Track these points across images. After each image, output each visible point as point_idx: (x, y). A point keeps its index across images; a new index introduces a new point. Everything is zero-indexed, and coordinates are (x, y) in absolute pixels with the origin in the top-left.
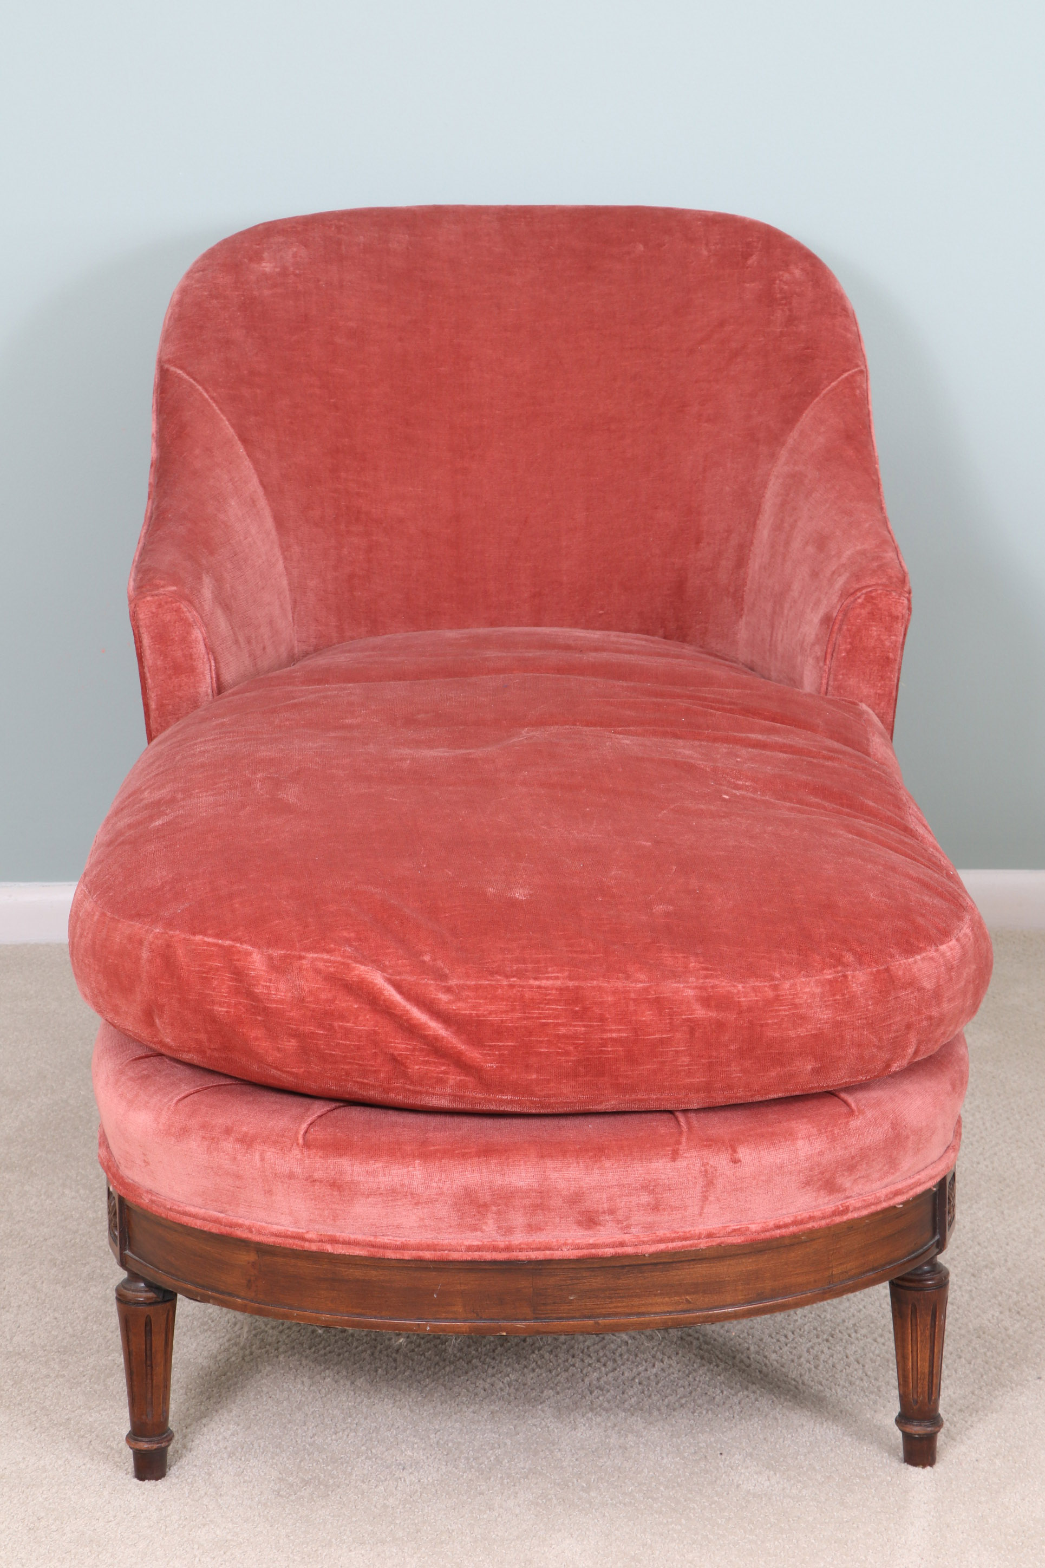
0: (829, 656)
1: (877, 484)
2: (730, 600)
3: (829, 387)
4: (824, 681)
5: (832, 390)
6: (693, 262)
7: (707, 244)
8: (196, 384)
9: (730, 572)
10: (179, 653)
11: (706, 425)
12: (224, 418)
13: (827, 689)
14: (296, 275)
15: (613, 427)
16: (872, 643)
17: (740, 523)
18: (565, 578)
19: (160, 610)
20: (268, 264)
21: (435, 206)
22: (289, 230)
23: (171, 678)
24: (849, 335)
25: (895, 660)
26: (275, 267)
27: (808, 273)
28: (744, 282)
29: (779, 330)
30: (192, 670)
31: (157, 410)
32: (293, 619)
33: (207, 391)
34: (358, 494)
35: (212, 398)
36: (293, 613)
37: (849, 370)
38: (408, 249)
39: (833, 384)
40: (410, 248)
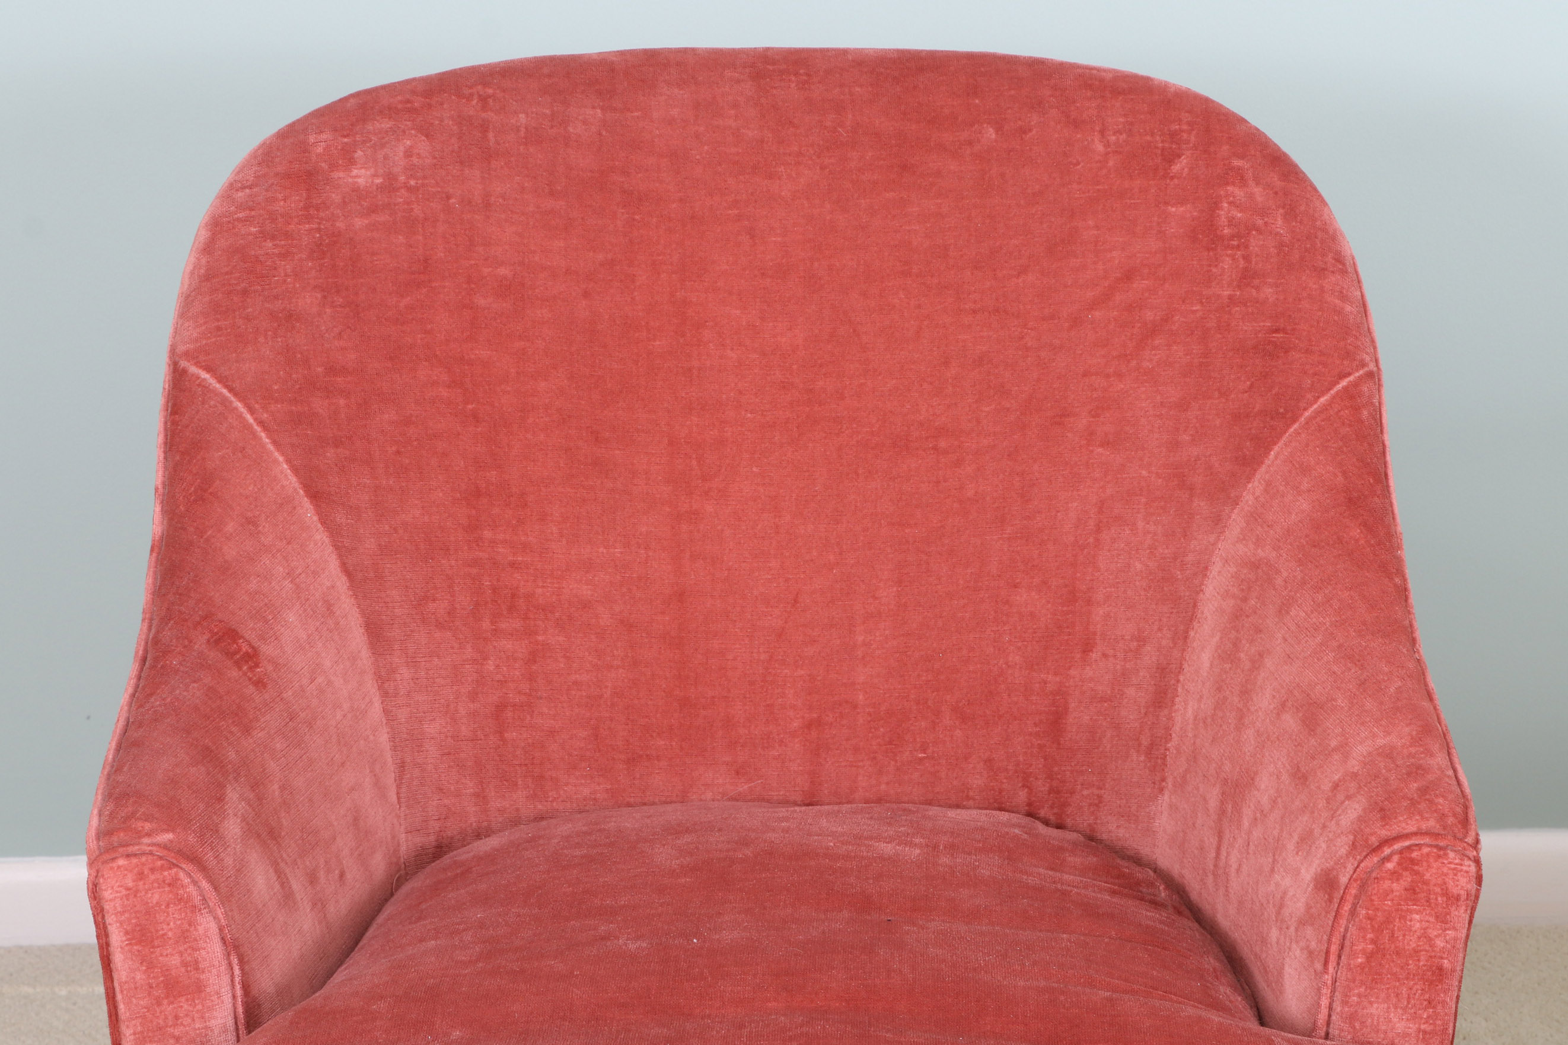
0: (1333, 958)
1: (1403, 592)
2: (1142, 758)
3: (1315, 406)
4: (1324, 1002)
5: (1318, 412)
6: (1078, 163)
7: (1102, 132)
8: (233, 399)
9: (1143, 711)
10: (175, 960)
11: (1100, 450)
12: (281, 459)
13: (1330, 1016)
14: (409, 189)
15: (943, 444)
16: (1412, 943)
17: (1160, 629)
18: (861, 697)
19: (141, 883)
20: (363, 171)
21: (645, 52)
22: (400, 106)
23: (159, 1004)
24: (1348, 308)
25: (1453, 971)
26: (375, 175)
27: (1276, 193)
28: (1166, 203)
29: (1226, 293)
30: (199, 988)
31: (165, 443)
32: (399, 798)
33: (252, 411)
34: (512, 565)
35: (261, 423)
36: (399, 787)
37: (1349, 374)
38: (600, 134)
39: (1323, 400)
40: (604, 133)
